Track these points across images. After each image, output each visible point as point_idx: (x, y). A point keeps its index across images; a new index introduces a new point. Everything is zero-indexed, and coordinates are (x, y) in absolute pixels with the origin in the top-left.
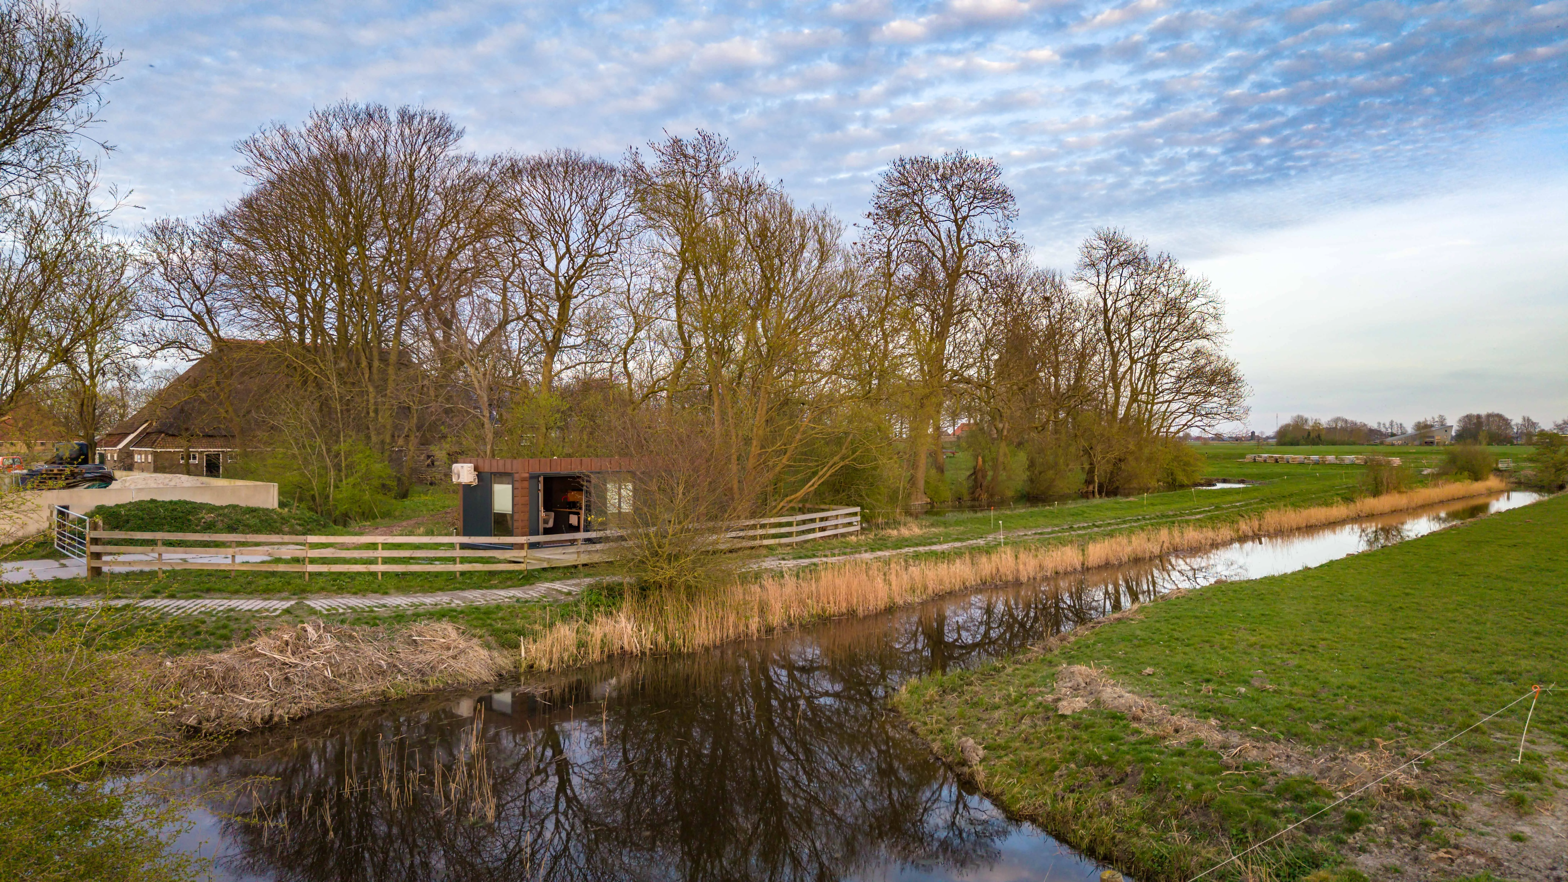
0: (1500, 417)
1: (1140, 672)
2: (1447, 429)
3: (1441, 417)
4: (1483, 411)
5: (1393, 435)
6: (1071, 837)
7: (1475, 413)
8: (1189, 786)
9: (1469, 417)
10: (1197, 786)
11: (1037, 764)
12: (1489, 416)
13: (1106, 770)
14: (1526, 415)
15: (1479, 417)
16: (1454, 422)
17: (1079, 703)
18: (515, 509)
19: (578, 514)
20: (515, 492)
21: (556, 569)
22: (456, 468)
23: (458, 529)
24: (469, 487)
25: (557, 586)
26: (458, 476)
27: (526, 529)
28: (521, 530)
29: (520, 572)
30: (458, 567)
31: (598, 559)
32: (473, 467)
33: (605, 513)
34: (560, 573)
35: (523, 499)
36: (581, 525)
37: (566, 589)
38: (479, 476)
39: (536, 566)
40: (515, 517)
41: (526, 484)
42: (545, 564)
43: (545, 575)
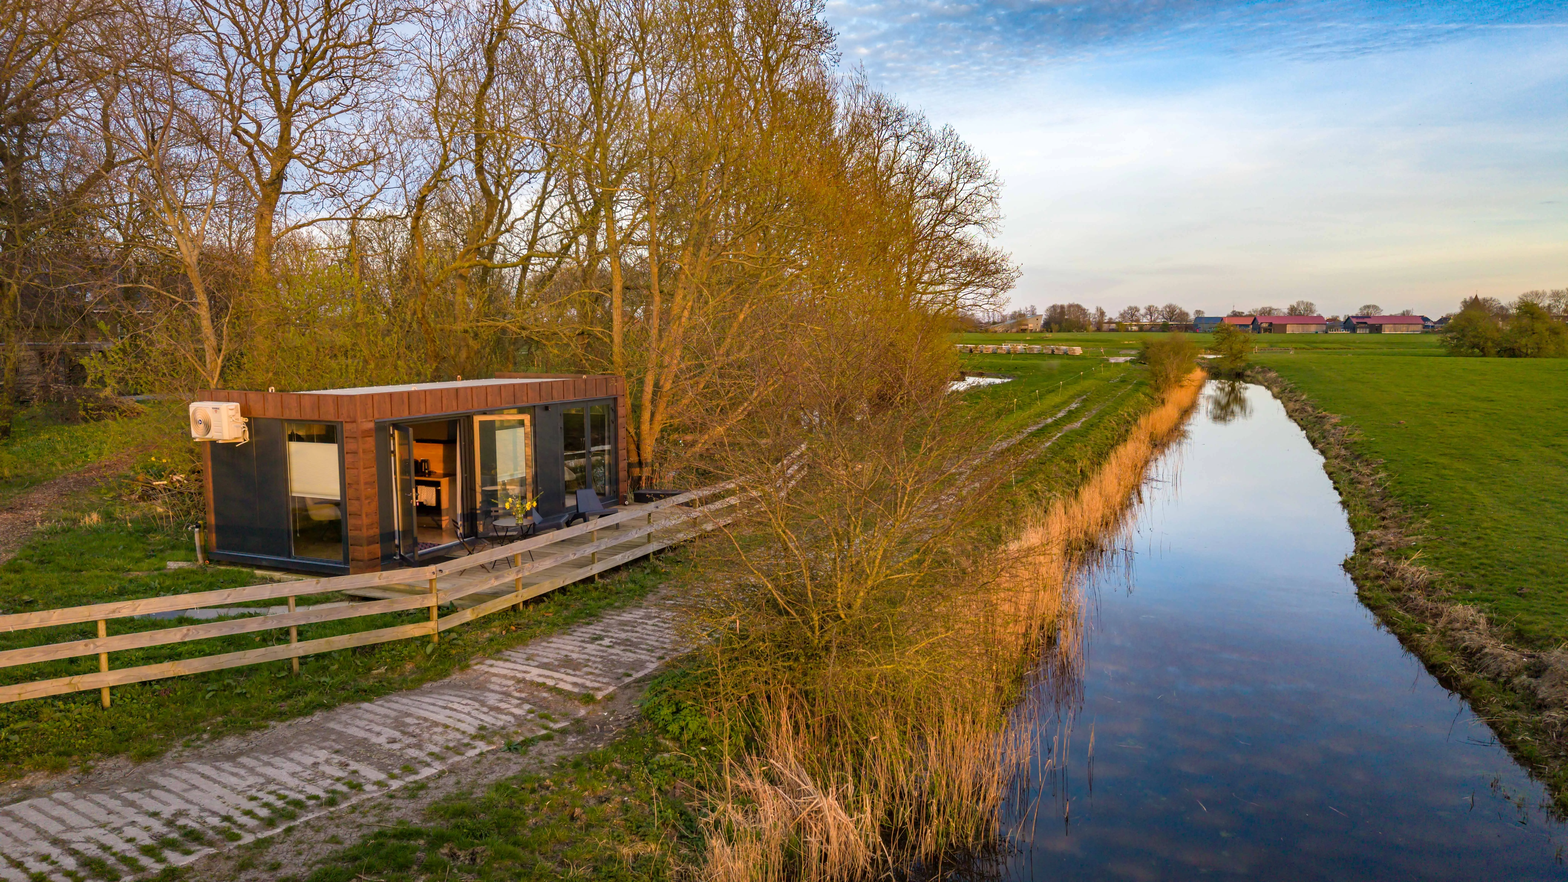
0: (1078, 307)
2: (1038, 317)
3: (1032, 306)
4: (1066, 303)
5: (994, 323)
7: (1059, 303)
9: (1054, 307)
12: (1070, 306)
14: (1099, 307)
15: (1062, 307)
16: (1042, 311)
18: (350, 492)
19: (436, 484)
20: (349, 458)
21: (486, 621)
22: (200, 409)
23: (203, 528)
24: (229, 447)
25: (534, 674)
26: (208, 428)
27: (375, 531)
28: (365, 533)
29: (425, 640)
30: (296, 649)
31: (546, 587)
32: (235, 405)
33: (494, 482)
34: (496, 629)
35: (367, 473)
36: (445, 504)
37: (567, 681)
38: (253, 424)
39: (454, 621)
40: (352, 507)
41: (370, 443)
42: (468, 615)
43: (471, 636)
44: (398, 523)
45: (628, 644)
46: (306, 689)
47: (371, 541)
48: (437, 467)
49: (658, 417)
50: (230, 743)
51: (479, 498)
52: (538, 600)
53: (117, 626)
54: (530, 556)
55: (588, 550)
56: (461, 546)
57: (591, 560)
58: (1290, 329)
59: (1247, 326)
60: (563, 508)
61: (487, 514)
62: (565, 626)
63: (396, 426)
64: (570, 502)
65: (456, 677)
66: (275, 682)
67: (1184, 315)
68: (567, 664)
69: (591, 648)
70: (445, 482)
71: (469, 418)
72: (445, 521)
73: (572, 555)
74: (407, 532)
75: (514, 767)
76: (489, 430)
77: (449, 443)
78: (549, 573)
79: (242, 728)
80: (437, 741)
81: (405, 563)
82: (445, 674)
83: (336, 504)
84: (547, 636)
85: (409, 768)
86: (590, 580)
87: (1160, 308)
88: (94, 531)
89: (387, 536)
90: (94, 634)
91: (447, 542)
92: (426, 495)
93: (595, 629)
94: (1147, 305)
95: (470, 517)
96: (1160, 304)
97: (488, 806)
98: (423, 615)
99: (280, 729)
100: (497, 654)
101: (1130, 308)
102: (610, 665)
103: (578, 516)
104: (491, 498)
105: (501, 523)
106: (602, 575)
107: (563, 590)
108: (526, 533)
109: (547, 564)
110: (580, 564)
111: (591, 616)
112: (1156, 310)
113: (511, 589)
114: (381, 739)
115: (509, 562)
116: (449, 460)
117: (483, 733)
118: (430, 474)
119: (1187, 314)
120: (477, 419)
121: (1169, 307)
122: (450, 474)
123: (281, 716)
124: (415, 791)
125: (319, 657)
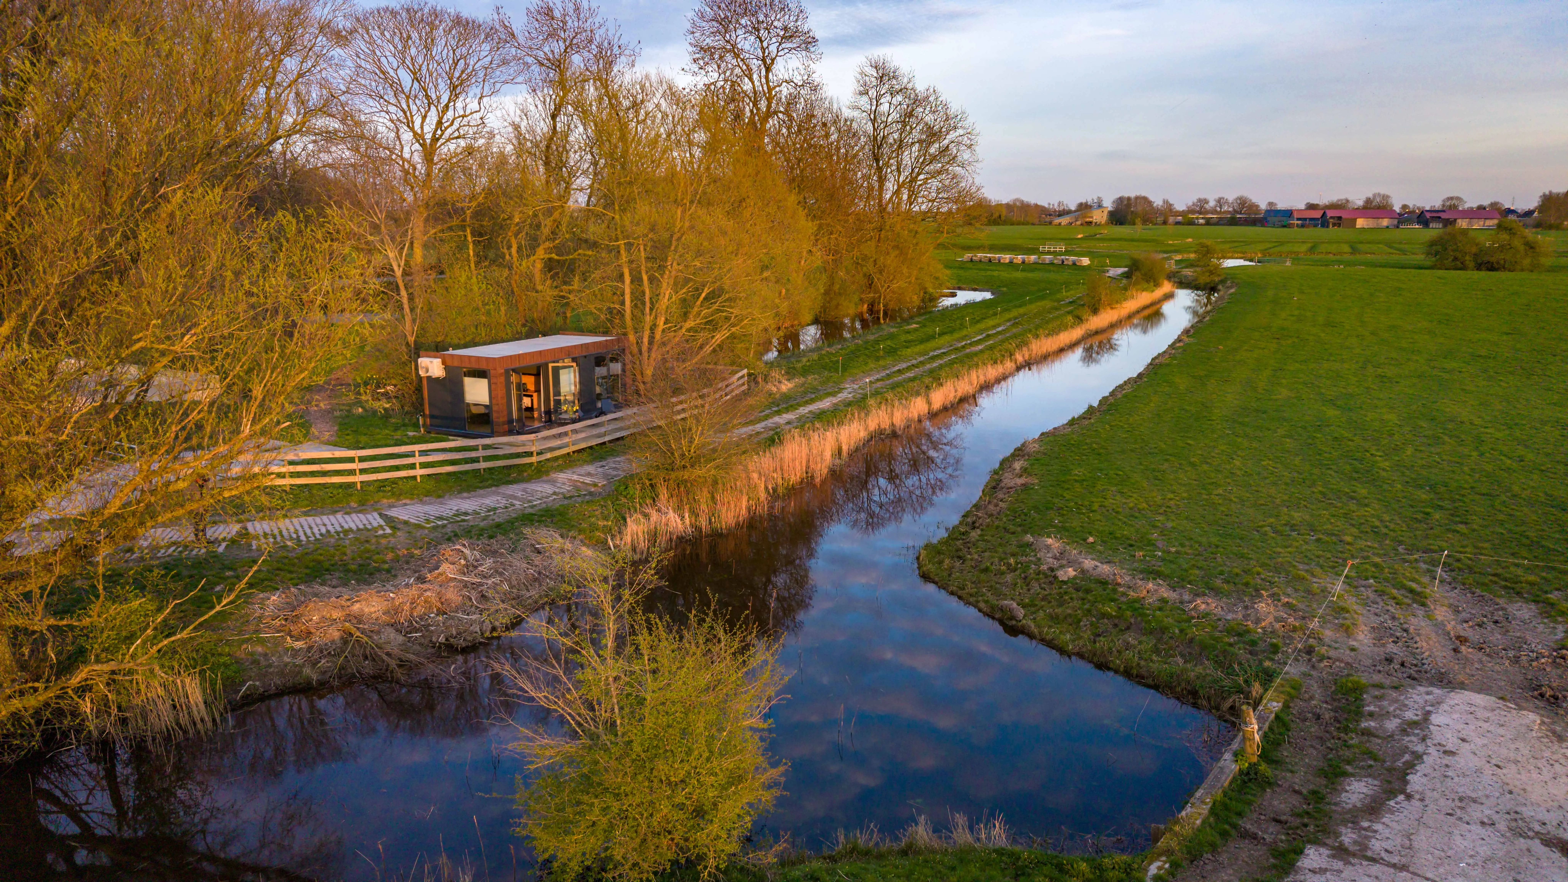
0: (1145, 199)
1: (1085, 540)
2: (1104, 209)
3: (1099, 197)
4: (1132, 194)
6: (1111, 665)
7: (1126, 195)
8: (1177, 631)
9: (1121, 199)
10: (1181, 631)
11: (1065, 618)
12: (1137, 198)
13: (1116, 621)
14: (1166, 198)
15: (1129, 199)
16: (1108, 202)
17: (1071, 572)
18: (494, 402)
19: (531, 396)
20: (493, 386)
21: (556, 459)
22: (423, 361)
23: (424, 416)
24: (437, 379)
25: (575, 477)
26: (427, 371)
27: (505, 419)
28: (501, 420)
29: (531, 464)
30: (483, 465)
31: (583, 445)
32: (439, 360)
33: (559, 394)
34: (560, 462)
35: (501, 392)
36: (535, 406)
37: (588, 480)
38: (447, 368)
39: (543, 458)
40: (495, 408)
41: (502, 379)
42: (549, 455)
43: (550, 464)
44: (515, 415)
45: (615, 469)
46: (487, 480)
47: (504, 423)
48: (531, 387)
49: (653, 355)
50: (465, 495)
51: (552, 403)
52: (579, 451)
53: (423, 453)
54: (575, 431)
55: (602, 430)
56: (544, 427)
57: (604, 435)
58: (1361, 223)
59: (1317, 219)
60: (596, 408)
61: (556, 411)
62: (591, 462)
63: (513, 370)
64: (599, 405)
65: (545, 478)
66: (476, 477)
67: (1253, 207)
68: (589, 474)
69: (600, 470)
70: (535, 395)
71: (547, 365)
72: (536, 415)
73: (595, 431)
74: (520, 420)
75: (566, 502)
76: (556, 371)
77: (537, 375)
78: (584, 439)
79: (469, 491)
80: (539, 495)
81: (519, 433)
82: (540, 477)
83: (486, 406)
84: (581, 466)
85: (530, 501)
86: (604, 443)
87: (1231, 200)
88: (360, 417)
89: (510, 421)
90: (414, 456)
91: (537, 425)
92: (527, 402)
93: (603, 463)
94: (1217, 197)
95: (548, 412)
96: (1231, 196)
97: (557, 510)
98: (530, 454)
99: (481, 492)
100: (561, 471)
101: (1200, 200)
102: (605, 476)
103: (602, 413)
104: (558, 403)
105: (563, 416)
106: (610, 441)
107: (591, 448)
108: (574, 421)
109: (583, 435)
110: (599, 436)
111: (602, 458)
112: (1227, 202)
113: (566, 445)
114: (519, 494)
115: (566, 434)
116: (537, 384)
117: (555, 493)
118: (527, 390)
119: (1257, 206)
120: (551, 365)
121: (1240, 198)
122: (538, 390)
123: (480, 488)
124: (532, 507)
125: (490, 469)
